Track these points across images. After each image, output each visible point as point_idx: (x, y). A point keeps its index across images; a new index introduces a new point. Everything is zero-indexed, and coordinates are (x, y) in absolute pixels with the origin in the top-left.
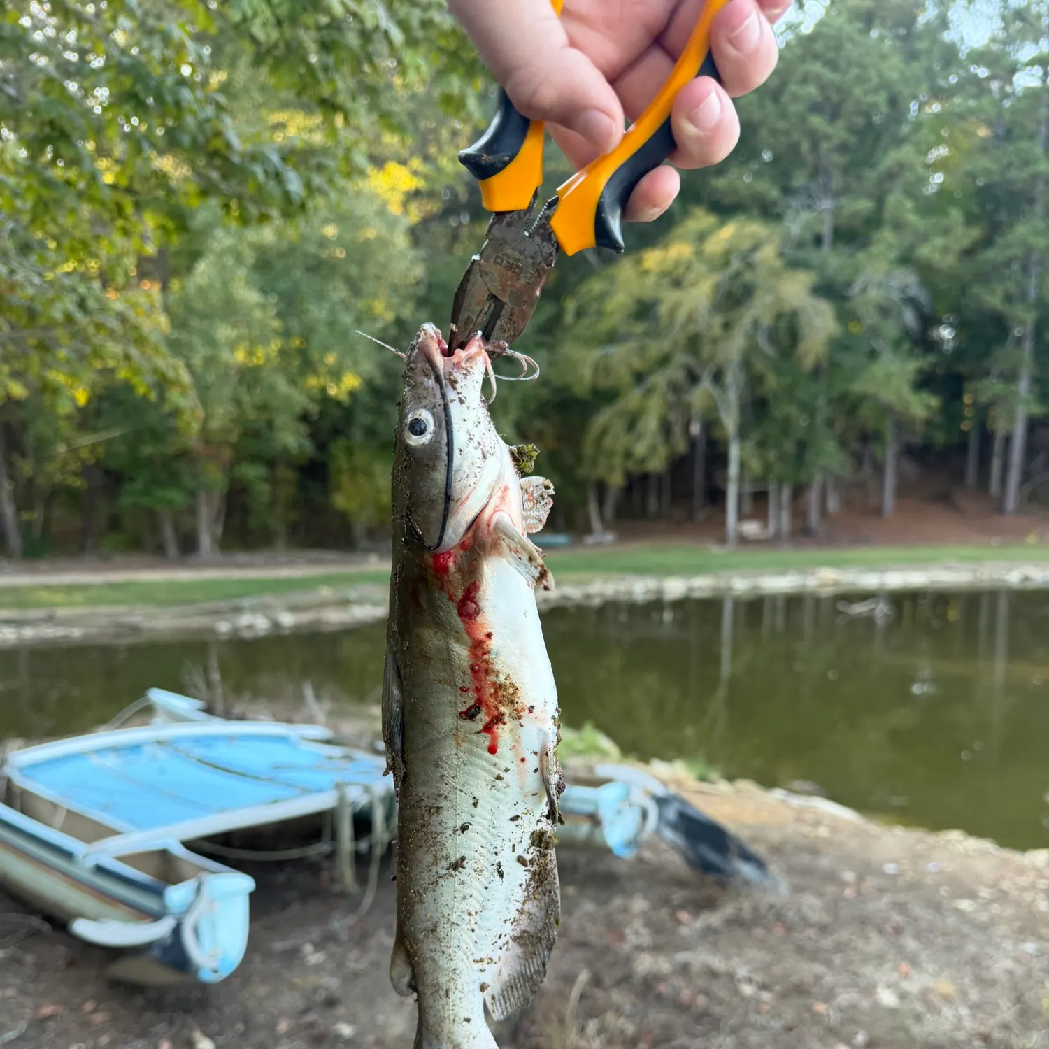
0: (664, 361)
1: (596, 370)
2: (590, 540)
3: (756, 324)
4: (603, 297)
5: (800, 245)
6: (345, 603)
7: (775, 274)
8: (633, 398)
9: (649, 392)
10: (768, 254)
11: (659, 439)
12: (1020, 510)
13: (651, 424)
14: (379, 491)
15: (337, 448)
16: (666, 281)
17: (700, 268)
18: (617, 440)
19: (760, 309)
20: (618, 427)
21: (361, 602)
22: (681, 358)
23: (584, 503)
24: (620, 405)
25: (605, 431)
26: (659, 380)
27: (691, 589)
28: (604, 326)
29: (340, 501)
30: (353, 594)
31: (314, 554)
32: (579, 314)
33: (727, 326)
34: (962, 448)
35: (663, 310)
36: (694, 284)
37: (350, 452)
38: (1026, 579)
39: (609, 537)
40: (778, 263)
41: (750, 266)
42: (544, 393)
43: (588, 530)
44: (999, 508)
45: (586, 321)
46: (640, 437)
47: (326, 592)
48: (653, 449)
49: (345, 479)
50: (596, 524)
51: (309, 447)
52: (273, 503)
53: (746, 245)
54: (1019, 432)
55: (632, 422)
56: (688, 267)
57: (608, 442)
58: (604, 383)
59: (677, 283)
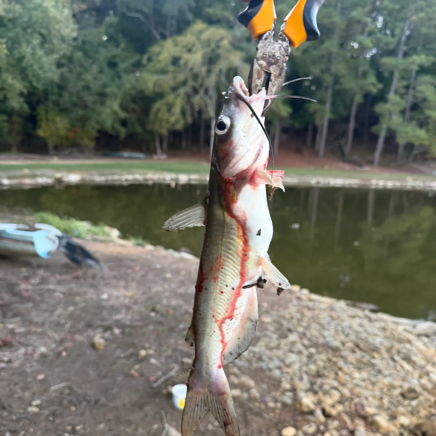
0: (184, 83)
1: (155, 85)
2: (155, 157)
3: (220, 71)
4: (159, 54)
5: (240, 40)
6: (35, 176)
7: (228, 51)
8: (171, 98)
9: (177, 96)
10: (225, 43)
11: (180, 116)
12: (325, 156)
13: (177, 109)
14: (58, 129)
15: (41, 109)
16: (184, 50)
17: (198, 45)
18: (163, 114)
19: (222, 65)
20: (164, 109)
21: (41, 176)
22: (191, 83)
23: (154, 141)
24: (165, 100)
25: (158, 111)
26: (182, 91)
27: (190, 180)
28: (159, 66)
29: (41, 133)
30: (39, 172)
31: (28, 156)
32: (149, 60)
33: (209, 71)
34: (306, 129)
35: (182, 62)
36: (195, 52)
37: (46, 111)
38: (318, 183)
39: (164, 157)
40: (230, 47)
41: (218, 47)
42: (133, 92)
43: (155, 152)
44: (316, 155)
45: (151, 64)
46: (173, 115)
47: (26, 171)
48: (177, 121)
49: (43, 124)
50: (159, 150)
51: (26, 108)
52: (10, 132)
53: (217, 37)
54: (326, 124)
55: (170, 108)
56: (194, 45)
57: (160, 115)
58: (158, 90)
59: (189, 51)
